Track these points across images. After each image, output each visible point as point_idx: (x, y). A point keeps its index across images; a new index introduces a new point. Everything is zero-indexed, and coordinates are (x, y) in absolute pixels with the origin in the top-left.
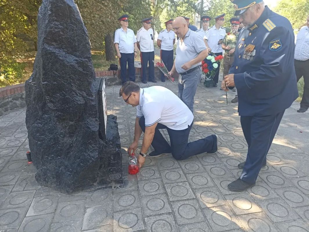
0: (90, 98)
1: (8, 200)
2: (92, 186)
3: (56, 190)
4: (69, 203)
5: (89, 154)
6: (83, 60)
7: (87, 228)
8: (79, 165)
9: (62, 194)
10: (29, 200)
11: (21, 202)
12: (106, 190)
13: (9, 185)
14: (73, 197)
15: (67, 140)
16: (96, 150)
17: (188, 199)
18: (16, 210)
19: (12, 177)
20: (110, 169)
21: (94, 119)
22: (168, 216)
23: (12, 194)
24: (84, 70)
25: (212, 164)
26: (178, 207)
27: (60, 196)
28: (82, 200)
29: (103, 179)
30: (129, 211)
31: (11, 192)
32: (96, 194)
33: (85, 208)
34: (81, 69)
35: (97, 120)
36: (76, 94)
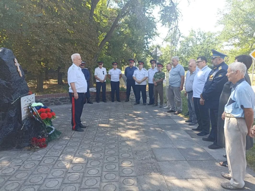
0: (11, 100)
2: (12, 149)
5: (8, 129)
6: (8, 82)
8: (4, 135)
12: (19, 151)
16: (12, 127)
17: (54, 157)
20: (22, 140)
21: (13, 111)
22: (37, 161)
24: (9, 87)
26: (46, 159)
28: (3, 154)
29: (19, 145)
30: (20, 159)
32: (12, 152)
33: (2, 157)
35: (14, 112)
36: (5, 98)
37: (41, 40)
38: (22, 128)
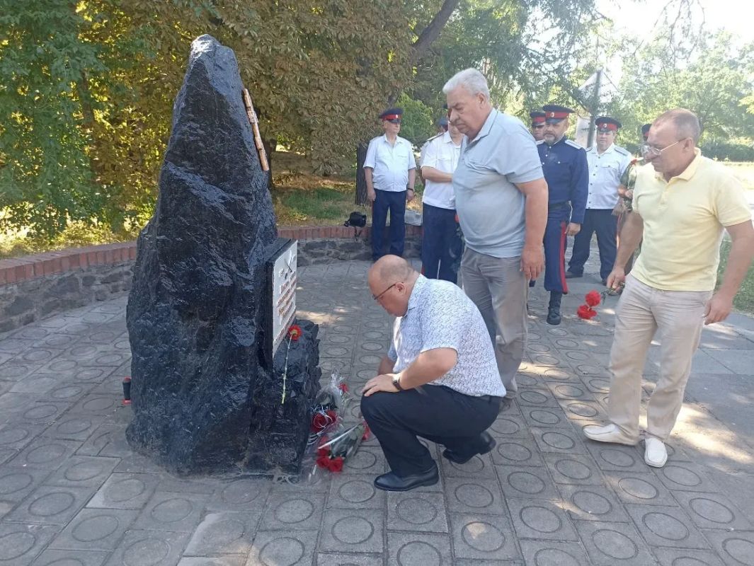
0: (244, 275)
1: (64, 470)
2: (230, 467)
3: (158, 464)
4: (175, 495)
5: (228, 395)
6: (237, 197)
7: (193, 553)
8: (207, 416)
9: (168, 474)
10: (103, 475)
11: (86, 476)
12: (258, 481)
13: (74, 440)
14: (188, 484)
15: (193, 359)
16: (243, 387)
17: (430, 533)
18: (71, 491)
19: (84, 425)
20: (274, 436)
21: (247, 322)
22: (372, 560)
23: (74, 458)
24: (236, 218)
25: (519, 463)
26: (400, 546)
27: (162, 477)
28: (203, 493)
29: (257, 457)
30: (290, 535)
31: (75, 454)
32: (236, 486)
33: (204, 513)
34: (230, 216)
35: (252, 324)
36: (217, 264)
37: (246, 33)
38: (284, 396)
